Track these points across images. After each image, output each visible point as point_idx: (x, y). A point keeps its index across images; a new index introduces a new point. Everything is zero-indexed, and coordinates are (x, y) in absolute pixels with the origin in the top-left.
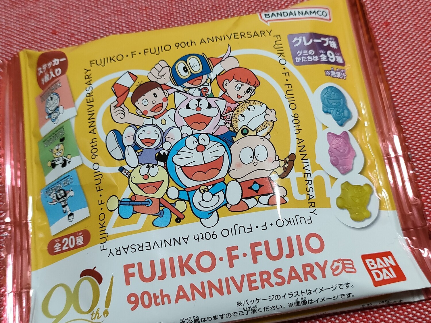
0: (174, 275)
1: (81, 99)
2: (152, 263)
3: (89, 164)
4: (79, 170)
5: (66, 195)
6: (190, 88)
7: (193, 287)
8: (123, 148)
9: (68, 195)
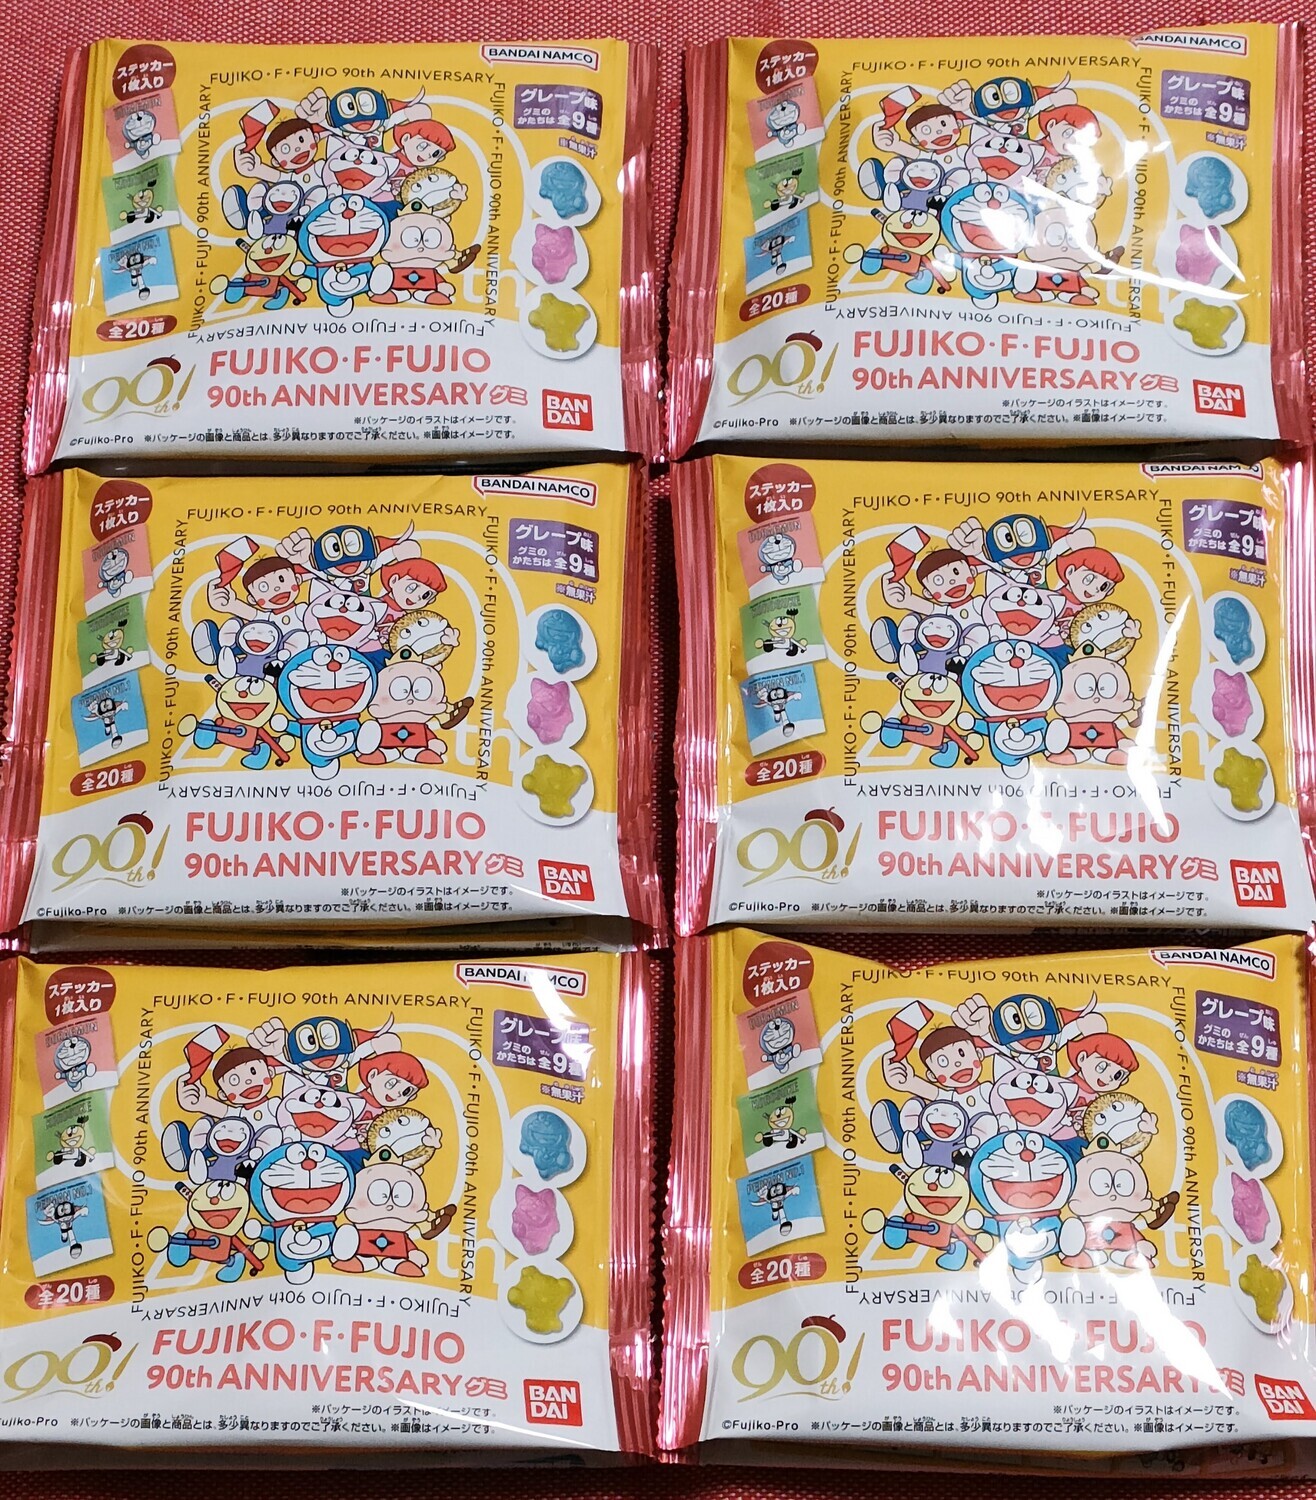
0: (258, 837)
1: (164, 565)
2: (231, 816)
3: (161, 664)
4: (143, 672)
5: (114, 708)
6: (337, 577)
7: (283, 858)
8: (217, 648)
9: (118, 709)
